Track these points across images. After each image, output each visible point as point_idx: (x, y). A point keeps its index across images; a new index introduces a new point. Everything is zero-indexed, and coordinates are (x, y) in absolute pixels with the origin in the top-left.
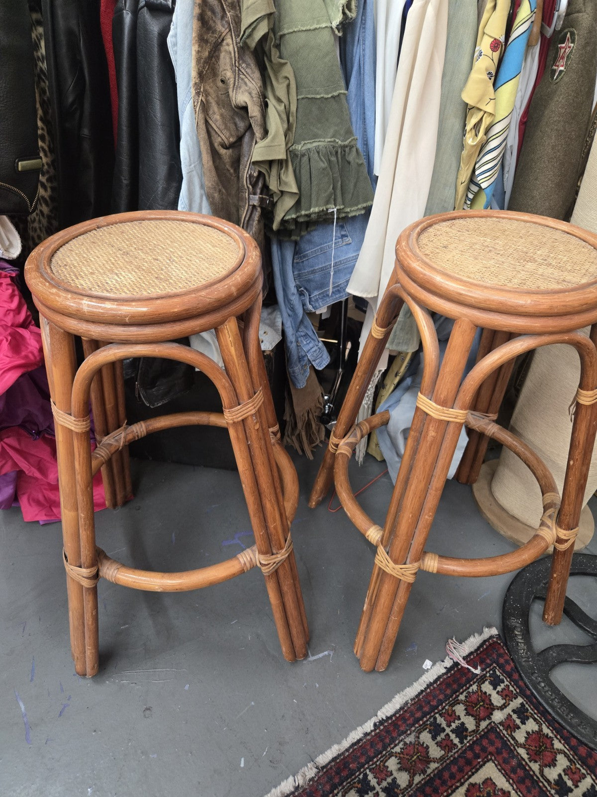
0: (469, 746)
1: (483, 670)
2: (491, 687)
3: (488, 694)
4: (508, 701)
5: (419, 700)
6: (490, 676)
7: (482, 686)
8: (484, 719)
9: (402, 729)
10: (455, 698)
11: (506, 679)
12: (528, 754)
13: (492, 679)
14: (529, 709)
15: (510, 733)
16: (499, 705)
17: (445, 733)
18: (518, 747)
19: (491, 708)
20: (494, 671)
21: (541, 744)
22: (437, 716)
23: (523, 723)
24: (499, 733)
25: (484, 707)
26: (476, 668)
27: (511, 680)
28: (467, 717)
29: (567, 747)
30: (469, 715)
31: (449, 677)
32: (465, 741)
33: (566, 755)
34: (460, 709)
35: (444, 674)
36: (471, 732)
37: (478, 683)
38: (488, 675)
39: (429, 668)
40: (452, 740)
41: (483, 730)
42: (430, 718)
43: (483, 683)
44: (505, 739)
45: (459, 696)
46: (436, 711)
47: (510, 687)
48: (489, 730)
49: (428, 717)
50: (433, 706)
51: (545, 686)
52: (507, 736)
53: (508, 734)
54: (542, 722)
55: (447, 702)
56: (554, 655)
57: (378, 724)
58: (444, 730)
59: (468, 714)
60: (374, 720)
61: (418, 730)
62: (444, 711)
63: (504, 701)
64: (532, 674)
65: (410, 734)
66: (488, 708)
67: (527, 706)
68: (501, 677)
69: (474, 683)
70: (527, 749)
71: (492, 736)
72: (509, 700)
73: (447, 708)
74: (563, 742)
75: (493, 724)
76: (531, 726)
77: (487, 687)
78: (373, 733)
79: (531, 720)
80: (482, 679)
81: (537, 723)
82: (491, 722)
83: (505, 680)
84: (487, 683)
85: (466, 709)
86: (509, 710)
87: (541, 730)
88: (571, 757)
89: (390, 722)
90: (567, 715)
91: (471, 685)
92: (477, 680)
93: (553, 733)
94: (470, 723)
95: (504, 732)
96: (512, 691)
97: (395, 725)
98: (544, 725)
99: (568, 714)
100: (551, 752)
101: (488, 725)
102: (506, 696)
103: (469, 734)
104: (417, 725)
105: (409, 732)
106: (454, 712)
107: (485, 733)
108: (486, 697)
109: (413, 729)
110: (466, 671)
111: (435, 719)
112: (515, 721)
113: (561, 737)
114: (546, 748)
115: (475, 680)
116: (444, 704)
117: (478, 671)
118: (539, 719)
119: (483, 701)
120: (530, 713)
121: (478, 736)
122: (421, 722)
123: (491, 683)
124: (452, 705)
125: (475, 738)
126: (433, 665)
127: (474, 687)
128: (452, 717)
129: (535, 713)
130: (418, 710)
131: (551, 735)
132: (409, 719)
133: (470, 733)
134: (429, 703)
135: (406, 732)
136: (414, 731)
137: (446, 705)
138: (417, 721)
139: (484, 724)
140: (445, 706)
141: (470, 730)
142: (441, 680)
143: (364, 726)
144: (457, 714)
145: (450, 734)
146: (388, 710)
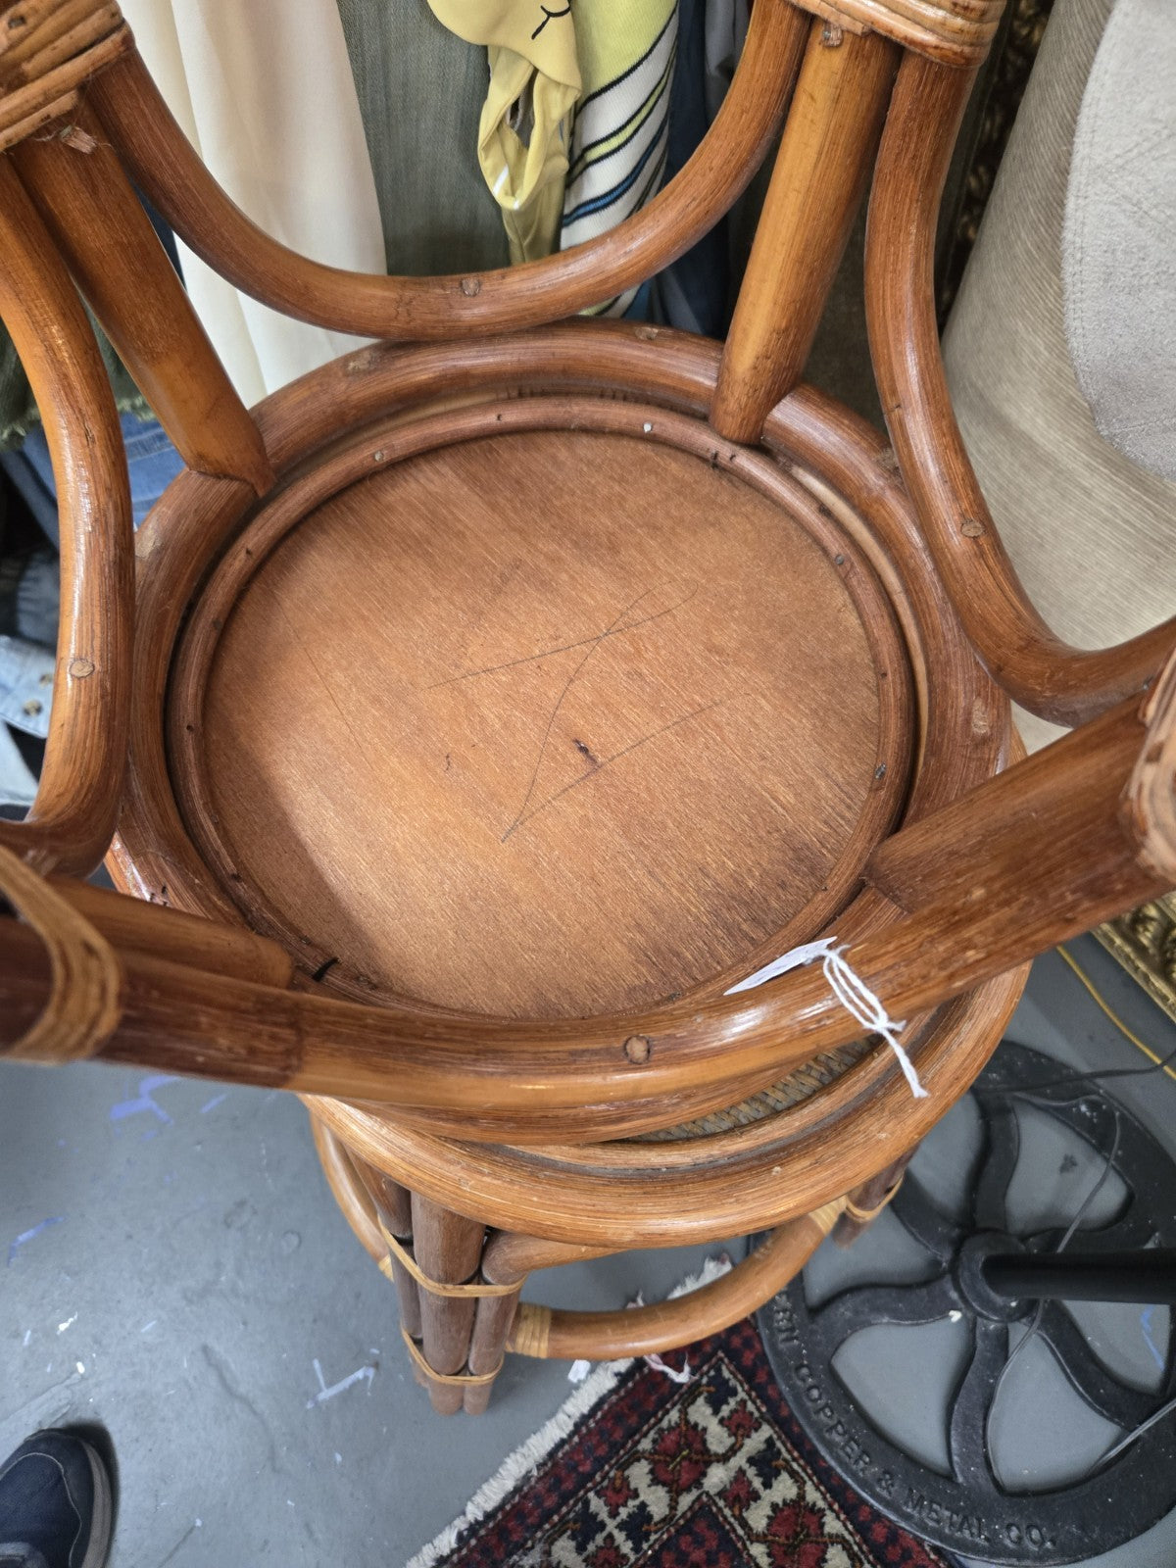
0: (651, 1556)
1: (693, 1373)
2: (709, 1411)
3: (700, 1428)
4: (740, 1438)
5: (555, 1465)
6: (709, 1384)
7: (691, 1410)
8: (688, 1490)
9: (515, 1538)
10: (632, 1448)
11: (742, 1386)
12: (769, 1555)
13: (712, 1389)
14: (783, 1450)
15: (737, 1513)
16: (721, 1450)
17: (605, 1534)
18: (752, 1543)
19: (705, 1459)
20: (719, 1371)
21: (799, 1529)
22: (591, 1495)
23: (767, 1485)
24: (715, 1516)
25: (690, 1460)
26: (679, 1370)
27: (752, 1388)
28: (653, 1488)
29: (850, 1527)
30: (657, 1484)
31: (621, 1399)
32: (645, 1546)
33: (846, 1547)
34: (639, 1474)
35: (612, 1392)
36: (659, 1522)
37: (682, 1404)
38: (705, 1380)
39: (582, 1376)
40: (618, 1548)
41: (684, 1514)
42: (575, 1505)
43: (693, 1402)
44: (728, 1527)
45: (638, 1442)
46: (590, 1485)
47: (749, 1404)
48: (694, 1515)
49: (571, 1502)
50: (583, 1474)
51: (820, 1398)
52: (732, 1520)
53: (733, 1516)
54: (806, 1478)
55: (613, 1462)
56: (848, 1314)
57: (465, 1533)
58: (602, 1526)
59: (656, 1481)
60: (461, 1524)
61: (549, 1537)
62: (605, 1483)
63: (732, 1440)
64: (798, 1368)
65: (533, 1547)
66: (697, 1462)
67: (779, 1444)
68: (733, 1382)
69: (674, 1405)
70: (770, 1544)
71: (701, 1526)
72: (742, 1436)
73: (612, 1474)
74: (842, 1517)
75: (704, 1498)
76: (784, 1489)
77: (701, 1412)
78: (455, 1558)
79: (784, 1476)
80: (691, 1393)
81: (796, 1481)
82: (701, 1494)
83: (739, 1389)
84: (701, 1401)
85: (651, 1472)
86: (739, 1460)
87: (801, 1496)
88: (856, 1548)
89: (491, 1525)
90: (856, 1462)
91: (667, 1412)
92: (681, 1396)
93: (825, 1499)
94: (656, 1500)
95: (727, 1512)
96: (752, 1414)
97: (501, 1531)
98: (809, 1483)
99: (860, 1458)
100: (817, 1543)
101: (694, 1502)
102: (739, 1426)
103: (653, 1528)
104: (547, 1526)
105: (529, 1544)
106: (626, 1481)
107: (687, 1521)
108: (696, 1434)
109: (539, 1534)
110: (659, 1379)
111: (587, 1503)
112: (750, 1483)
113: (841, 1507)
114: (808, 1535)
115: (676, 1397)
116: (607, 1468)
117: (682, 1378)
118: (800, 1470)
119: (689, 1446)
120: (785, 1460)
121: (672, 1530)
122: (556, 1518)
123: (710, 1401)
124: (624, 1466)
125: (665, 1536)
126: (592, 1371)
127: (674, 1415)
128: (622, 1491)
129: (794, 1459)
130: (549, 1491)
131: (821, 1504)
132: (531, 1514)
133: (656, 1524)
134: (575, 1468)
135: (523, 1546)
136: (540, 1539)
137: (611, 1467)
138: (547, 1517)
139: (686, 1501)
140: (608, 1473)
141: (656, 1518)
142: (606, 1407)
143: (436, 1542)
144: (632, 1486)
145: (616, 1533)
146: (490, 1496)
